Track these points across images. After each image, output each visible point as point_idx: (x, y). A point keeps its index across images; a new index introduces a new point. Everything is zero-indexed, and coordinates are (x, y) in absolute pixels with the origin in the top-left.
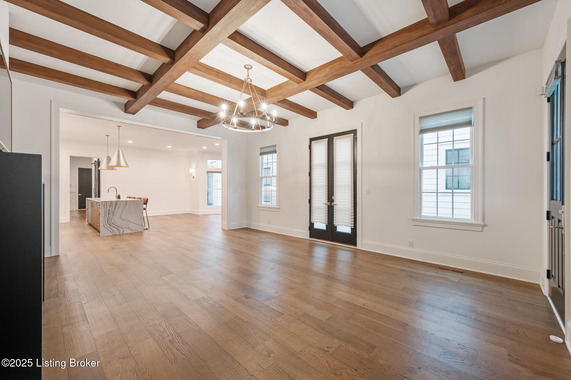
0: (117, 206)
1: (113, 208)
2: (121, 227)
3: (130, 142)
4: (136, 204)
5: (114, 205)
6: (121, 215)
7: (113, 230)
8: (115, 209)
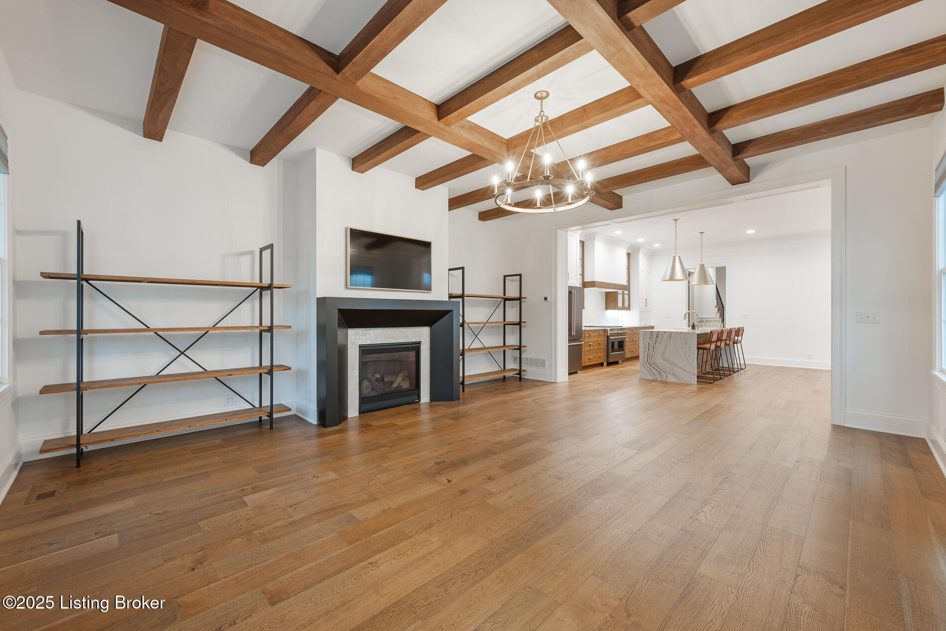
0: (659, 339)
1: (654, 342)
2: (663, 370)
3: (751, 232)
4: (685, 339)
5: (654, 337)
6: (664, 353)
7: (653, 373)
8: (656, 343)
